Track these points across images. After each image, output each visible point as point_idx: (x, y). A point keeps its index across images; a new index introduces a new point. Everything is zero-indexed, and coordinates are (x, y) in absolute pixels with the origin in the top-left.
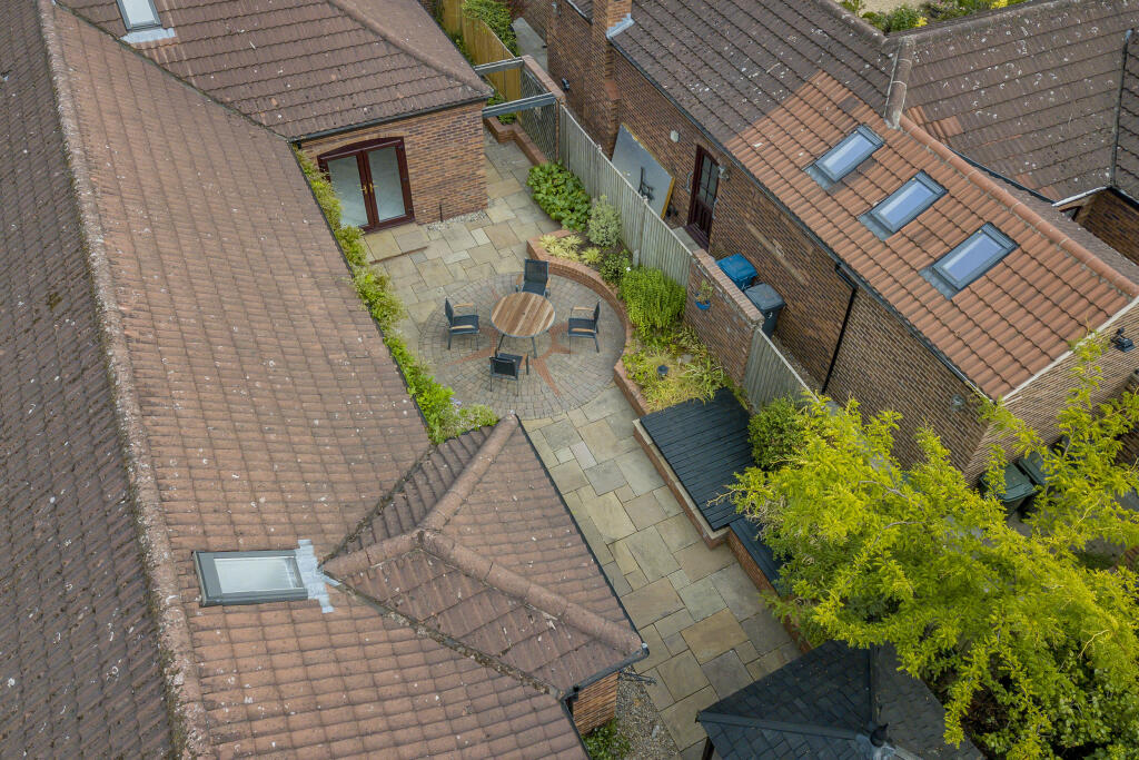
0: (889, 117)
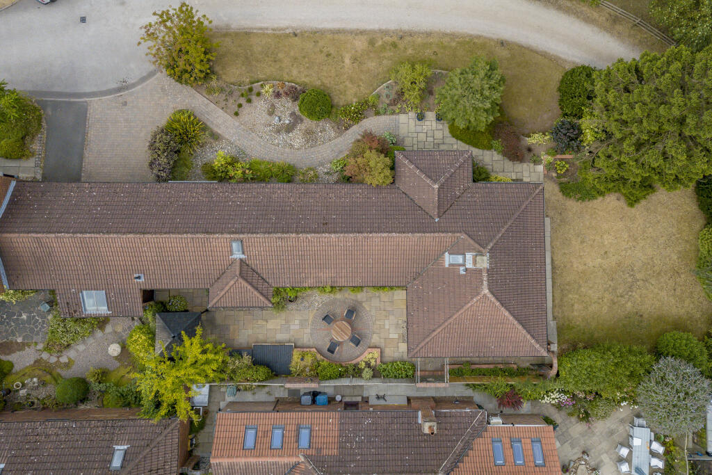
0: (304, 456)
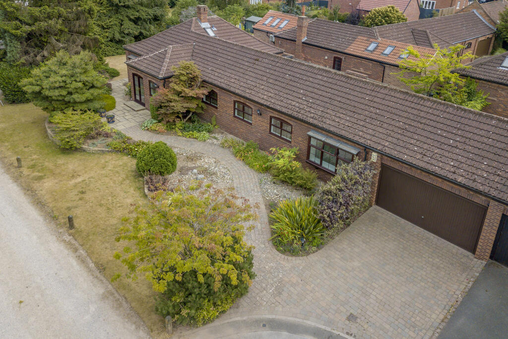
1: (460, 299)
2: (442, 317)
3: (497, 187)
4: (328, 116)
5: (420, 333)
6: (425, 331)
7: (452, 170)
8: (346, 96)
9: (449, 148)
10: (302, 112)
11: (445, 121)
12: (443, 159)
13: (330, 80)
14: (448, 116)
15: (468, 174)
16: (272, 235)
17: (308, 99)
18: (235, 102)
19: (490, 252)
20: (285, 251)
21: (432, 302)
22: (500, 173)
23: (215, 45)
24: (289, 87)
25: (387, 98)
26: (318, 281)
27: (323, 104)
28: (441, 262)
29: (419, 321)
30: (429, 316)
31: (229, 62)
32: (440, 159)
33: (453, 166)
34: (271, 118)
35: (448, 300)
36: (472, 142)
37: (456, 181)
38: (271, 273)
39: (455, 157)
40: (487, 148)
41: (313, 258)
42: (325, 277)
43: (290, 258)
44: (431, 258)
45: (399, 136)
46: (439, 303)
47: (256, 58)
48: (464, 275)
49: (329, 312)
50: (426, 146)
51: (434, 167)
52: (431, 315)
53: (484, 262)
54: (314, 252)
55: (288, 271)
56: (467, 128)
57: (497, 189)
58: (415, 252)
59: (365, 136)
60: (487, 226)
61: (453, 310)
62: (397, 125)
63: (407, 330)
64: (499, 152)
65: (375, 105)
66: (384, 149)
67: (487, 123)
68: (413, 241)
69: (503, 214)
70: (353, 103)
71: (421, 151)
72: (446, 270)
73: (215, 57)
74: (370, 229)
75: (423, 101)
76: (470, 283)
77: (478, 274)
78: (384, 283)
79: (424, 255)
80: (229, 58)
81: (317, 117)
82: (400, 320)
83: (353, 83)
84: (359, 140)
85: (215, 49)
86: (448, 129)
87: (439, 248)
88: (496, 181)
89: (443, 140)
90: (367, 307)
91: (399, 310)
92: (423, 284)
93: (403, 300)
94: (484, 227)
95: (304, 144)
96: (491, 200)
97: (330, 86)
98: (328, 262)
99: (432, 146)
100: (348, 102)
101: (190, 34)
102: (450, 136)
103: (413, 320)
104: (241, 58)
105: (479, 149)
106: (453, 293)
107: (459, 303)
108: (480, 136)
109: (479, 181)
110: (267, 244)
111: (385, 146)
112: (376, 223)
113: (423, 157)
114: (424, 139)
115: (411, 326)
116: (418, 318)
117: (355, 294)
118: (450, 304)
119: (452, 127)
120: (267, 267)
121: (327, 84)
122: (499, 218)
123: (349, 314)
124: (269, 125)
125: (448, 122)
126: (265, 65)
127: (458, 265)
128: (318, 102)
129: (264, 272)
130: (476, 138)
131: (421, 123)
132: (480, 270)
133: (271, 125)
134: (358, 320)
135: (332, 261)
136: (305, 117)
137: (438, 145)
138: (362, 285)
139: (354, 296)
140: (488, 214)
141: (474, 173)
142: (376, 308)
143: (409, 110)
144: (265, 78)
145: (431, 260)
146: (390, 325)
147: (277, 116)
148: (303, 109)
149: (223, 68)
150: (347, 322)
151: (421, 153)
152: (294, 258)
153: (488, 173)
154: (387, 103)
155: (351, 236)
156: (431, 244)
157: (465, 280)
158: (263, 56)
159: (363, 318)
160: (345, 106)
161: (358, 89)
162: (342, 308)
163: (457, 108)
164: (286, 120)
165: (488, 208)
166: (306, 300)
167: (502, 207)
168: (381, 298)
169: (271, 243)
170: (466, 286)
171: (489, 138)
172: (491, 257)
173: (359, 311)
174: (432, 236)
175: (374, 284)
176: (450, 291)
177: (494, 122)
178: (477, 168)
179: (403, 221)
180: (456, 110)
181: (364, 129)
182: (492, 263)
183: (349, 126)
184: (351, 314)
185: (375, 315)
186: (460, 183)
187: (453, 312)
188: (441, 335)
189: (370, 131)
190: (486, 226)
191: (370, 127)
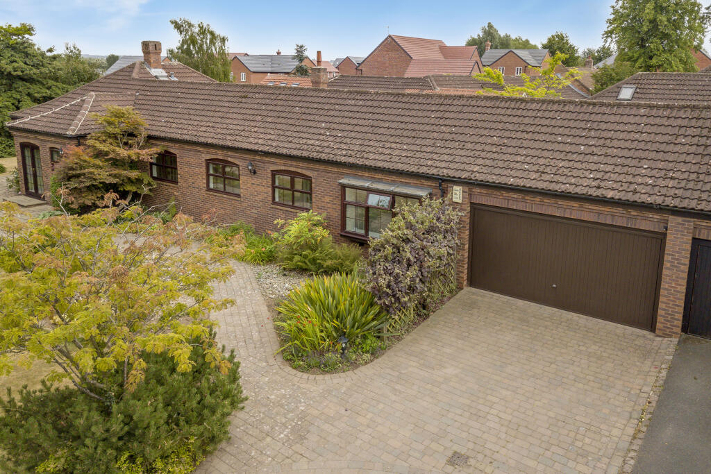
1: (654, 398)
2: (631, 431)
3: (676, 194)
4: (372, 149)
5: (599, 465)
6: (608, 460)
7: (594, 184)
8: (399, 119)
9: (581, 157)
10: (327, 150)
11: (565, 123)
12: (575, 173)
13: (369, 103)
14: (568, 116)
15: (622, 186)
16: (282, 346)
17: (334, 133)
18: (208, 162)
19: (680, 316)
20: (309, 366)
21: (607, 411)
22: (674, 175)
23: (172, 90)
24: (301, 123)
25: (465, 109)
26: (381, 406)
27: (361, 135)
28: (602, 349)
29: (590, 445)
30: (607, 433)
31: (197, 107)
32: (569, 174)
33: (595, 179)
34: (274, 173)
35: (633, 403)
36: (615, 143)
37: (605, 197)
38: (282, 406)
39: (594, 167)
40: (642, 145)
41: (365, 371)
42: (394, 398)
43: (320, 377)
44: (583, 346)
45: (495, 156)
46: (619, 410)
47: (243, 94)
48: (648, 362)
49: (410, 456)
50: (542, 161)
51: (563, 186)
52: (610, 432)
53: (675, 340)
54: (366, 363)
55: (318, 398)
56: (603, 126)
57: (675, 197)
58: (553, 341)
59: (438, 164)
60: (669, 269)
61: (646, 417)
62: (489, 141)
63: (571, 464)
64: (663, 147)
65: (448, 122)
66: (473, 175)
67: (633, 113)
68: (546, 327)
69: (694, 239)
70: (410, 127)
71: (536, 168)
72: (614, 360)
73: (172, 105)
74: (466, 319)
75: (524, 104)
76: (663, 371)
77: (671, 357)
78: (509, 393)
79: (569, 344)
80: (197, 102)
81: (353, 154)
82: (553, 449)
83: (406, 100)
84: (428, 172)
85: (173, 95)
86: (573, 132)
87: (592, 331)
88: (670, 186)
89: (568, 148)
90: (485, 436)
91: (549, 433)
92: (581, 386)
93: (551, 414)
94: (665, 272)
95: (334, 206)
96: (671, 218)
97: (370, 110)
98: (396, 374)
99: (552, 159)
100: (403, 126)
101: (131, 82)
102: (577, 140)
103: (579, 444)
104: (217, 98)
105: (630, 149)
106: (638, 392)
107: (654, 404)
108: (626, 133)
109: (643, 191)
110: (272, 361)
111: (473, 172)
112: (476, 310)
113: (541, 176)
114: (538, 153)
115: (578, 454)
116: (587, 440)
117: (457, 418)
118: (639, 408)
119: (578, 129)
120: (273, 397)
121: (364, 109)
122: (689, 247)
123: (450, 454)
124: (270, 189)
125: (572, 124)
126: (258, 101)
127: (631, 350)
128: (353, 135)
129: (266, 406)
130: (621, 136)
131: (527, 132)
132: (672, 350)
133: (274, 188)
134: (472, 462)
135: (403, 372)
136: (332, 156)
137: (562, 156)
138: (468, 402)
139: (456, 421)
140: (669, 243)
141: (631, 183)
142: (503, 436)
143: (504, 119)
144: (259, 117)
145: (584, 348)
146: (536, 460)
147: (283, 168)
148: (328, 147)
149: (187, 117)
150: (450, 468)
151: (537, 172)
152: (327, 377)
153: (653, 178)
154: (465, 116)
155: (433, 333)
156: (578, 327)
157: (653, 369)
158: (255, 90)
159: (480, 457)
160: (398, 132)
161: (416, 107)
162: (434, 446)
163: (581, 102)
164: (299, 171)
165: (665, 235)
166: (358, 442)
167: (690, 223)
168: (509, 418)
169: (279, 359)
170: (657, 377)
171: (642, 133)
172: (685, 329)
173: (471, 445)
174: (574, 316)
175: (489, 397)
176: (631, 389)
177: (642, 111)
178: (634, 176)
179: (521, 303)
180: (580, 106)
181: (435, 156)
182: (687, 339)
183: (407, 157)
184: (455, 453)
185: (504, 447)
186: (613, 198)
187: (649, 419)
188: (639, 461)
189: (446, 157)
190: (667, 268)
191: (445, 151)
